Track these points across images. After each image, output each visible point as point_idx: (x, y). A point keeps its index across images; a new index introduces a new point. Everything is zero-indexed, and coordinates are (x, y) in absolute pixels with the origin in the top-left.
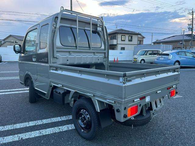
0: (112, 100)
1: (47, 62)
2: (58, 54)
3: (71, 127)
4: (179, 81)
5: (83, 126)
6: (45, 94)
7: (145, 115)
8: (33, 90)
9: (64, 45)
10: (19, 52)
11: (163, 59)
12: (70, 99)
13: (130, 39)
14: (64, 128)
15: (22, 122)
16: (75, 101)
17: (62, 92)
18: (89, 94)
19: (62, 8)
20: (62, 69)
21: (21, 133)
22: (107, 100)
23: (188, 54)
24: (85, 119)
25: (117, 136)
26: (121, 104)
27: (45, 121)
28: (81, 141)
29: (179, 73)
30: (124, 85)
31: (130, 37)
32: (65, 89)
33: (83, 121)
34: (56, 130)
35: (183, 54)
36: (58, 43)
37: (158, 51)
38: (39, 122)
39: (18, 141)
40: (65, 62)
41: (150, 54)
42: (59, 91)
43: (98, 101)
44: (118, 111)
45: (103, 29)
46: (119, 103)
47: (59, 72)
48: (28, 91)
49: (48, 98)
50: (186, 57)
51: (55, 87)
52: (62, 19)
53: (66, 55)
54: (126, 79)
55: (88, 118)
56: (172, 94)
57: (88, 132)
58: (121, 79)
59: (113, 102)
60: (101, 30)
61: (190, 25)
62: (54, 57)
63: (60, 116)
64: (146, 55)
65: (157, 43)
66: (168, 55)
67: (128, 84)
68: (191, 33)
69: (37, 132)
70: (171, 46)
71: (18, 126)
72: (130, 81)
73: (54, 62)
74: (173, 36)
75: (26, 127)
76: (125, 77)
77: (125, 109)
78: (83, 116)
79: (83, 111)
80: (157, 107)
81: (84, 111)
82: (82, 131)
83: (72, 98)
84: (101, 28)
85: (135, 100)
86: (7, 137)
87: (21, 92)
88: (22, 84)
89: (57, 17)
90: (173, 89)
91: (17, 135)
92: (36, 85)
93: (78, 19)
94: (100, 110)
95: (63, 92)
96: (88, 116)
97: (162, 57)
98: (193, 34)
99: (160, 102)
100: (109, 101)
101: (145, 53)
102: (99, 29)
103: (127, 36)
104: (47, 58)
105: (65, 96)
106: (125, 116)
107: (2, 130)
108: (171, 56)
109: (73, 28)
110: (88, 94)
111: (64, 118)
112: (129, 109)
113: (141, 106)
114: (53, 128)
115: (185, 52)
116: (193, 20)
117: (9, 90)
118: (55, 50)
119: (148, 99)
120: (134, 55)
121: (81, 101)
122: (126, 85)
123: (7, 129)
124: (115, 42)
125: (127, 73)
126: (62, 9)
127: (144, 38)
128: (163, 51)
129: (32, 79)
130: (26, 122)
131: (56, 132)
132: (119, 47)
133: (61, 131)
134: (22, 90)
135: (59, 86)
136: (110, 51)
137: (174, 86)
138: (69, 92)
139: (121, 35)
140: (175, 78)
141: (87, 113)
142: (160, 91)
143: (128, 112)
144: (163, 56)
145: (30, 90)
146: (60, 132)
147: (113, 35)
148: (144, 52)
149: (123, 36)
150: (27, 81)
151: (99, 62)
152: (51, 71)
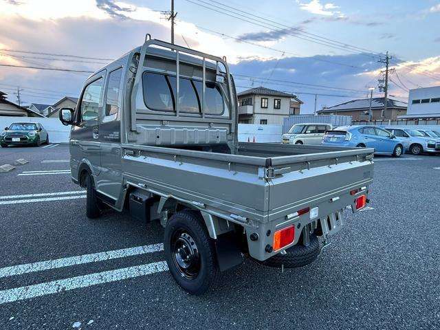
0: (243, 215)
1: (118, 141)
2: (139, 125)
3: (162, 266)
4: (372, 178)
5: (184, 266)
6: (115, 201)
7: (307, 245)
8: (93, 195)
9: (151, 107)
10: (70, 122)
11: (335, 140)
12: (159, 211)
13: (276, 105)
14: (149, 269)
15: (68, 256)
16: (169, 215)
17: (145, 198)
18: (197, 203)
19: (148, 36)
20: (145, 153)
21: (63, 278)
22: (232, 215)
23: (379, 132)
24: (188, 253)
25: (252, 287)
26: (260, 223)
27: (113, 254)
28: (181, 296)
29: (373, 162)
30: (267, 184)
31: (276, 101)
32: (150, 193)
33: (184, 257)
34: (132, 272)
35: (371, 131)
36: (140, 104)
37: (326, 126)
38: (102, 256)
39: (55, 295)
40: (153, 140)
41: (312, 132)
42: (139, 196)
43: (214, 216)
44: (254, 238)
45: (226, 80)
46: (255, 222)
47: (141, 159)
48: (85, 196)
49: (119, 209)
50: (377, 137)
51: (132, 189)
52: (147, 57)
53: (155, 127)
54: (270, 172)
55: (195, 250)
56: (359, 203)
57: (194, 279)
58: (261, 172)
59: (244, 219)
60: (223, 81)
61: (383, 81)
62: (131, 131)
63: (143, 245)
64: (305, 133)
65: (325, 112)
66: (344, 133)
67: (276, 182)
68: (383, 96)
69: (96, 275)
70: (349, 118)
71: (60, 263)
72: (279, 175)
73: (130, 139)
74: (353, 101)
75: (76, 266)
76: (270, 168)
77: (269, 233)
78: (184, 246)
79: (185, 235)
80: (330, 228)
81: (187, 235)
82: (183, 275)
83: (164, 209)
84: (223, 78)
85: (289, 216)
86: (36, 286)
87: (75, 197)
88: (75, 182)
89: (137, 54)
90: (360, 194)
91: (55, 282)
92: (99, 185)
93: (180, 59)
94: (217, 236)
95: (147, 197)
96: (195, 247)
97: (333, 137)
98: (388, 97)
99: (337, 219)
100: (236, 217)
101: (304, 129)
102: (220, 79)
103: (271, 100)
104: (118, 133)
105: (152, 205)
106: (269, 249)
107: (27, 272)
108: (351, 134)
109: (168, 75)
110: (194, 203)
111: (150, 249)
112: (277, 234)
113: (301, 228)
114: (126, 269)
115: (374, 128)
116: (387, 73)
117: (53, 194)
118: (134, 116)
119: (314, 214)
120: (283, 133)
121: (181, 216)
122: (271, 184)
123: (38, 269)
124: (249, 110)
125: (272, 158)
126: (148, 39)
127: (300, 103)
128: (336, 126)
129: (91, 173)
130: (75, 255)
131: (133, 276)
132: (257, 118)
133: (143, 274)
134: (77, 195)
135: (139, 185)
136: (240, 126)
137: (362, 188)
138: (157, 198)
139: (260, 97)
140: (366, 172)
141: (191, 240)
142: (338, 198)
143: (275, 240)
144: (336, 136)
145: (88, 194)
146: (140, 277)
147: (247, 98)
148: (302, 128)
149: (263, 100)
150: (84, 177)
151: (218, 141)
152: (126, 157)
